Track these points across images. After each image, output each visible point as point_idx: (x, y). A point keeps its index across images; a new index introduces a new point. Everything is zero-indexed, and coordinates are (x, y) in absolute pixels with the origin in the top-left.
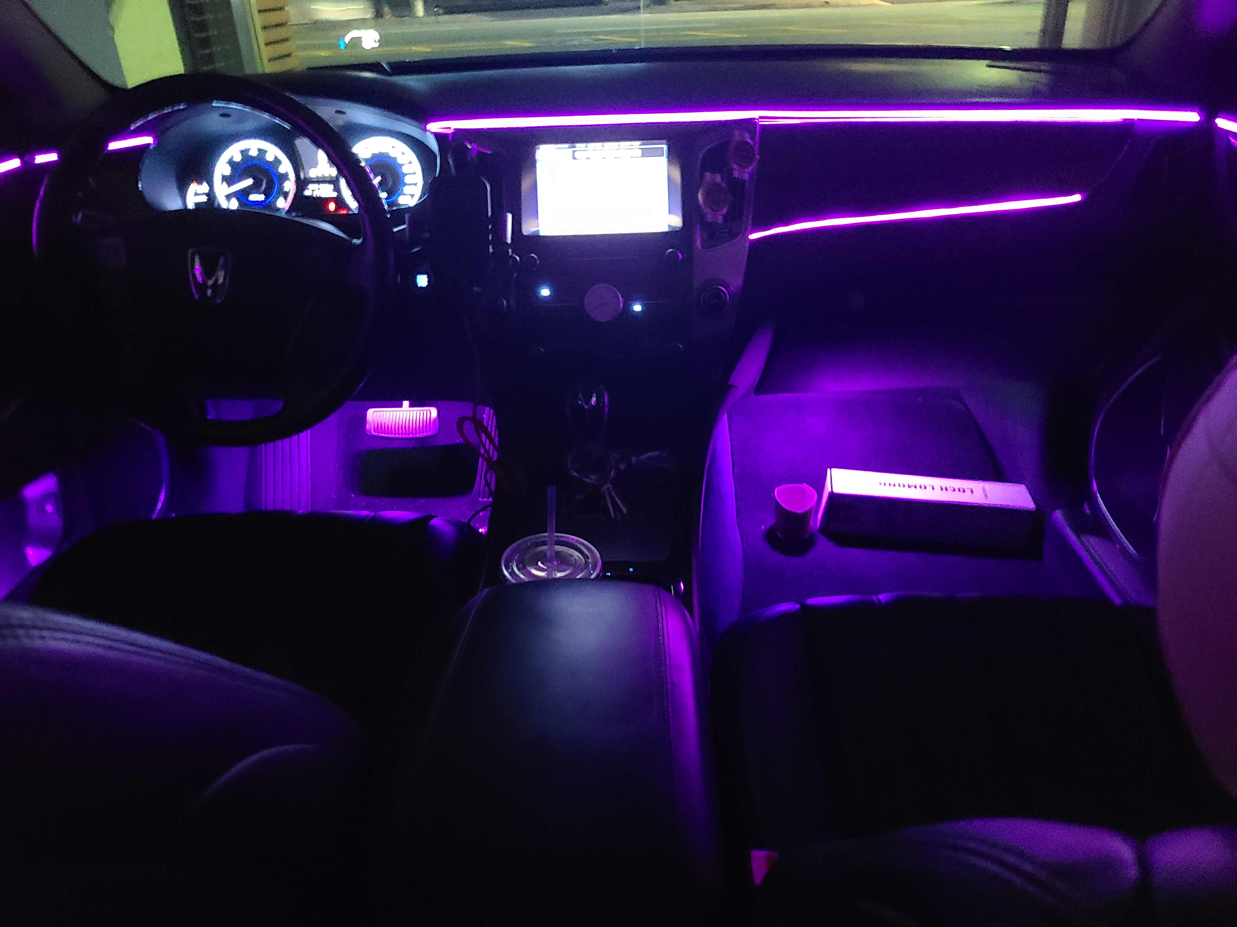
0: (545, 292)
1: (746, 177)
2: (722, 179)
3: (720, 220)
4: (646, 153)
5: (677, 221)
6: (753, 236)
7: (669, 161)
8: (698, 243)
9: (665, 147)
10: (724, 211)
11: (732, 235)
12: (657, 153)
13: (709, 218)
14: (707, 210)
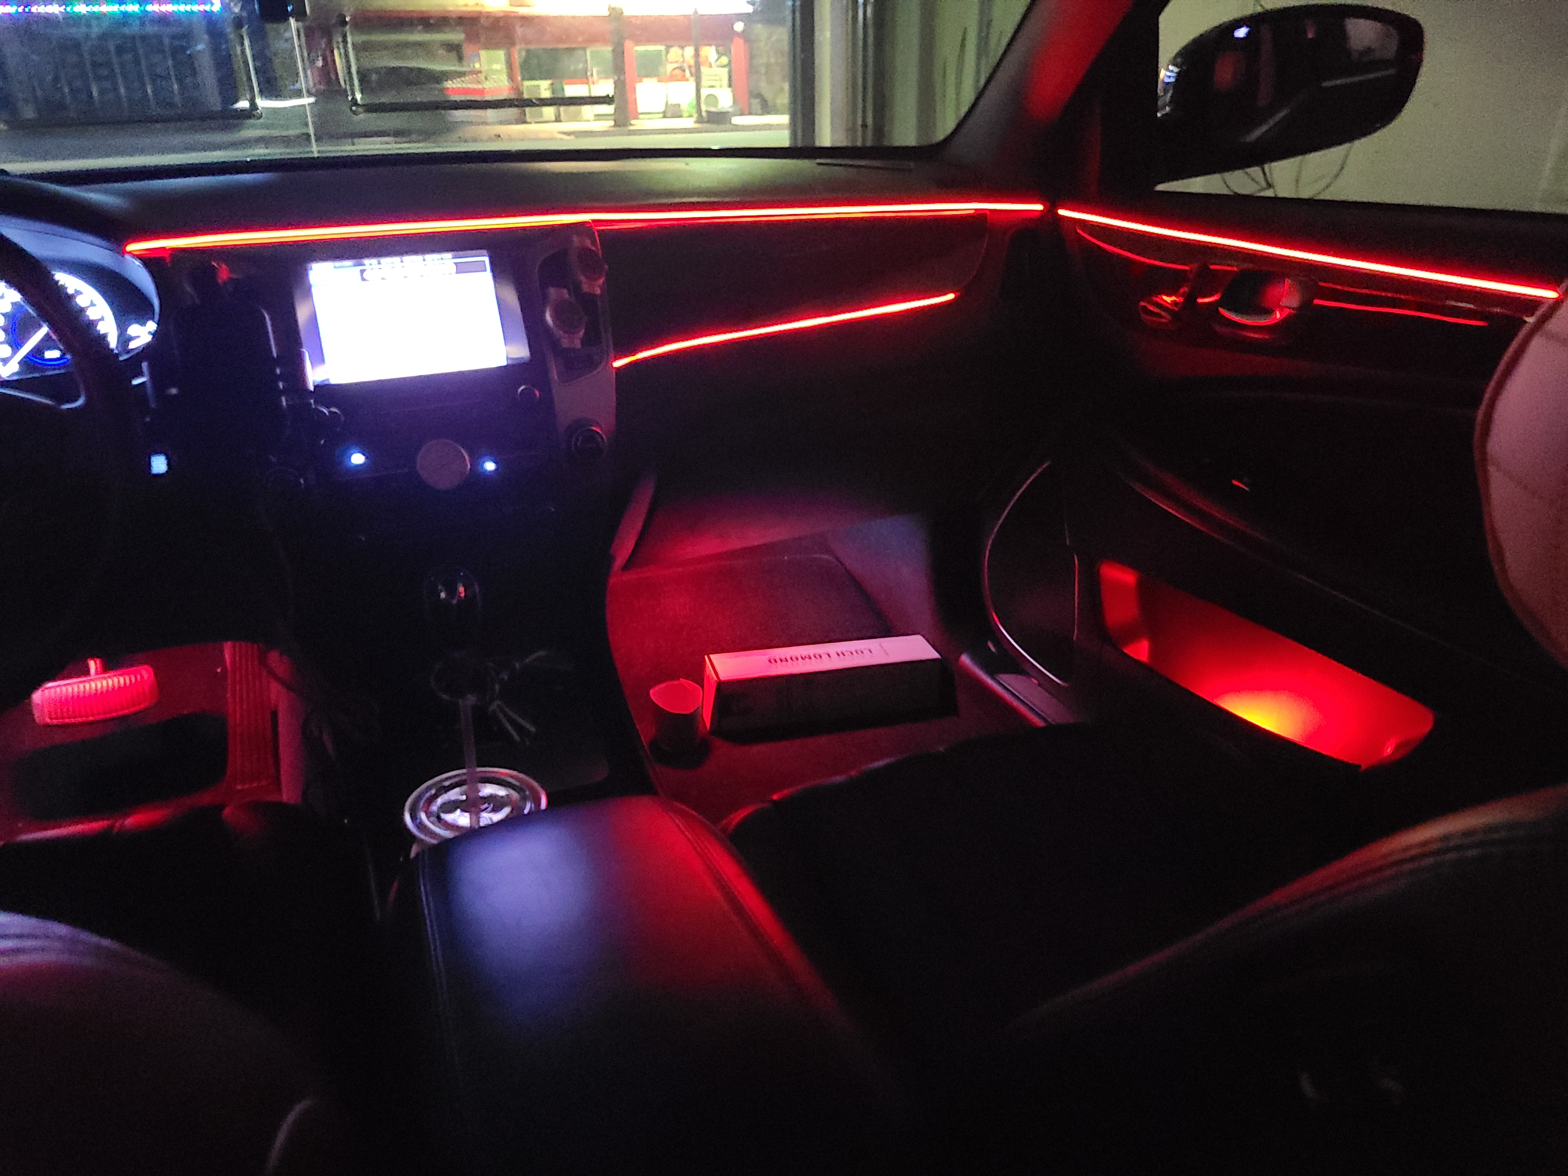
0: (358, 459)
1: (598, 291)
2: (570, 294)
3: (578, 344)
4: (461, 269)
5: (521, 351)
6: (618, 364)
7: (494, 277)
8: (554, 375)
9: (486, 259)
10: (581, 334)
11: (594, 363)
12: (481, 268)
13: (565, 343)
14: (560, 334)
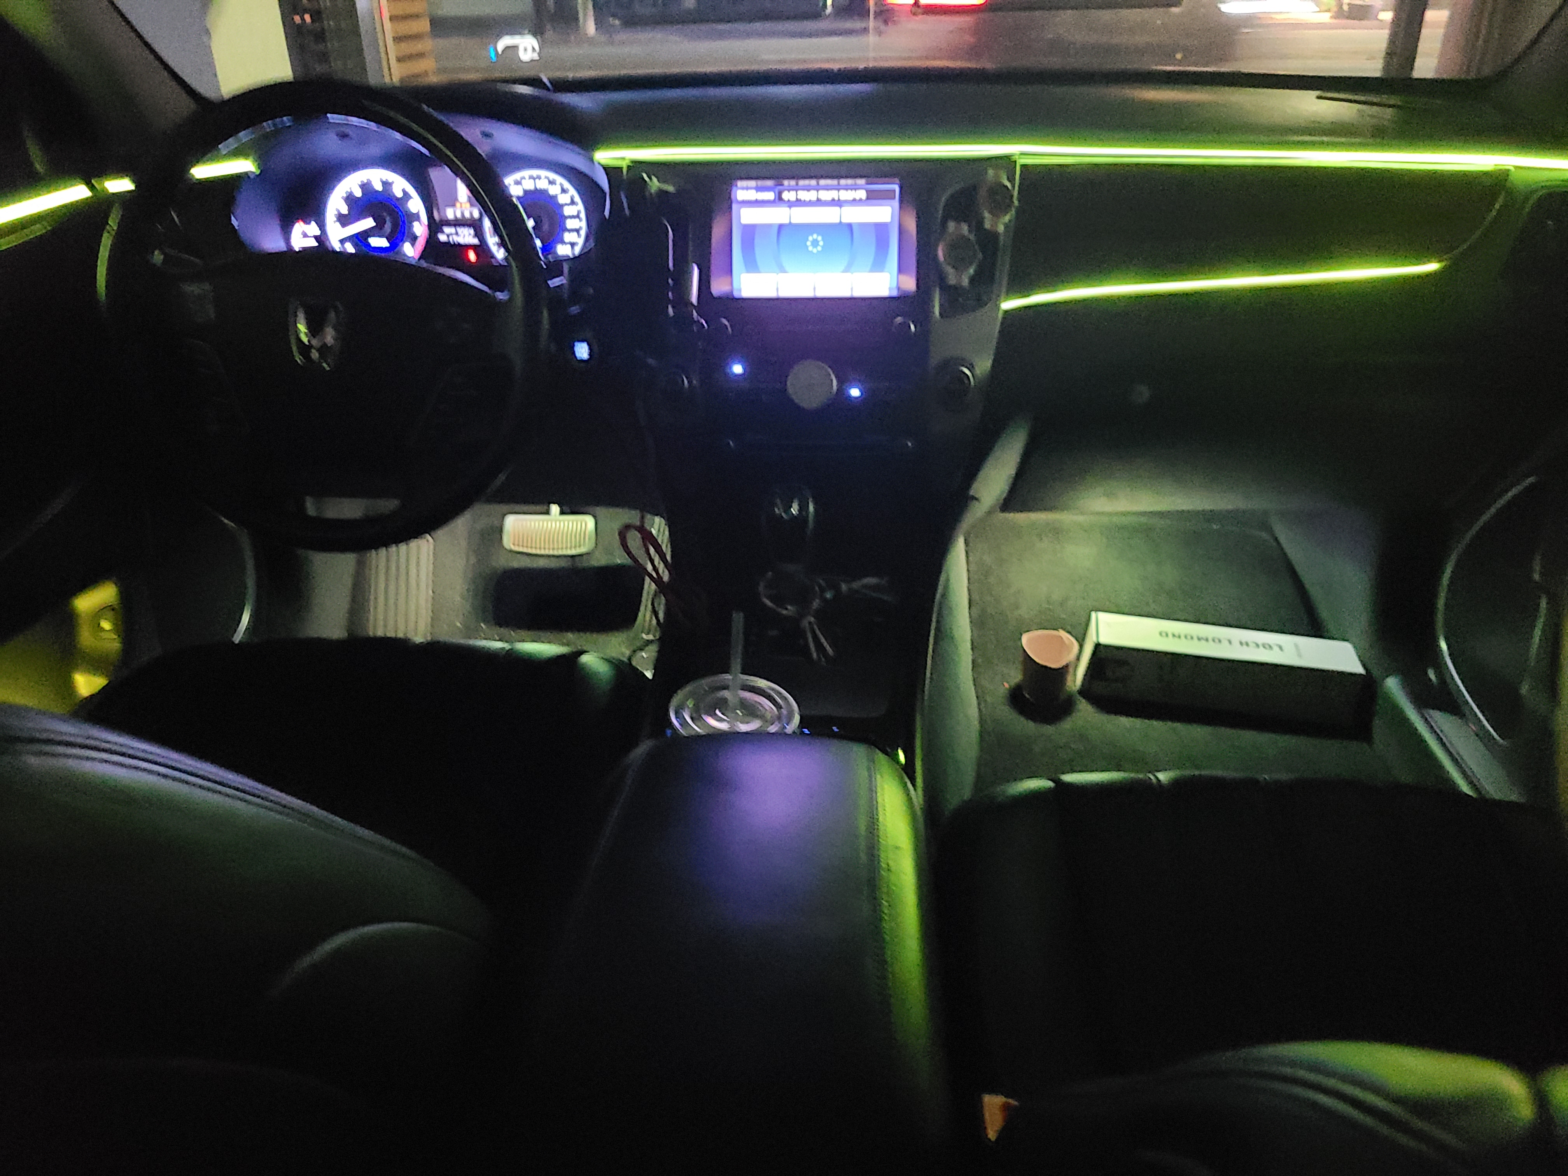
0: (738, 369)
1: (1001, 228)
2: (970, 230)
3: (965, 282)
4: (871, 195)
5: (910, 284)
6: (1007, 305)
7: (901, 205)
8: (936, 311)
9: (897, 188)
10: (971, 271)
11: (980, 302)
12: (886, 195)
13: (952, 280)
14: (950, 270)
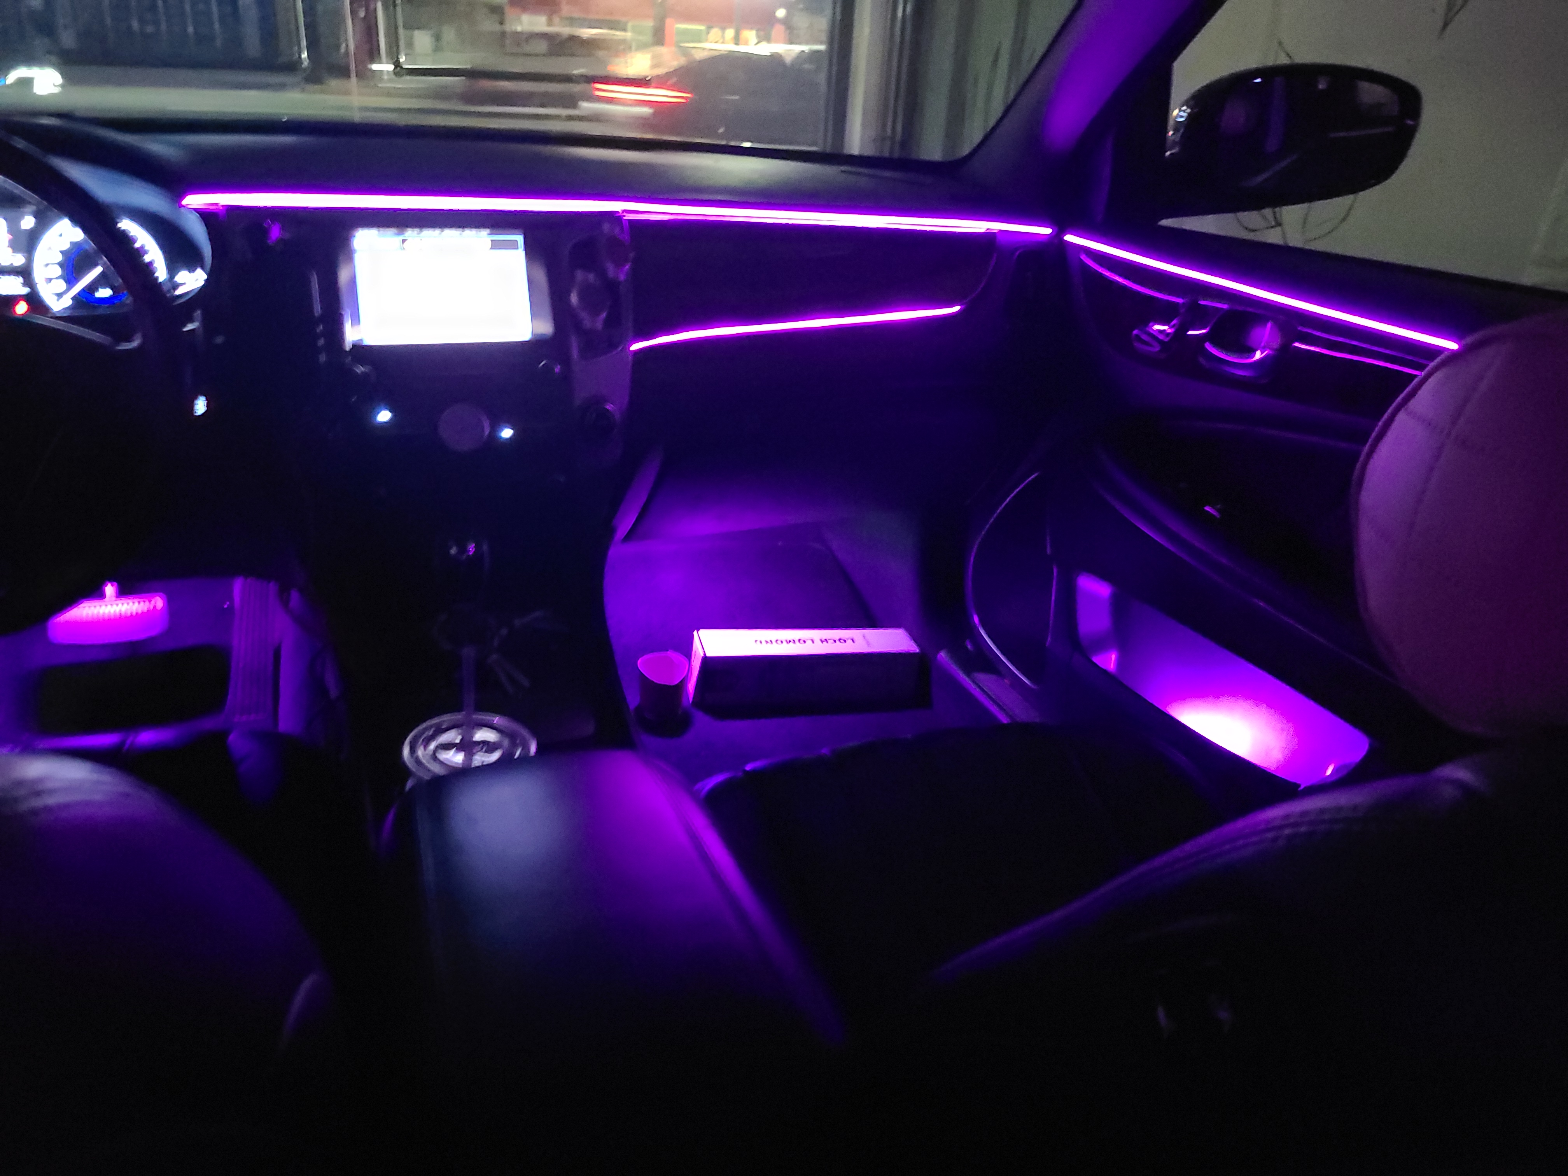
0: (384, 416)
1: (622, 277)
2: (596, 278)
3: (599, 325)
4: (495, 245)
5: (546, 328)
6: (635, 347)
7: (526, 254)
8: (575, 353)
9: (520, 239)
10: (604, 315)
11: (612, 345)
12: (513, 245)
13: (587, 323)
14: (583, 315)
